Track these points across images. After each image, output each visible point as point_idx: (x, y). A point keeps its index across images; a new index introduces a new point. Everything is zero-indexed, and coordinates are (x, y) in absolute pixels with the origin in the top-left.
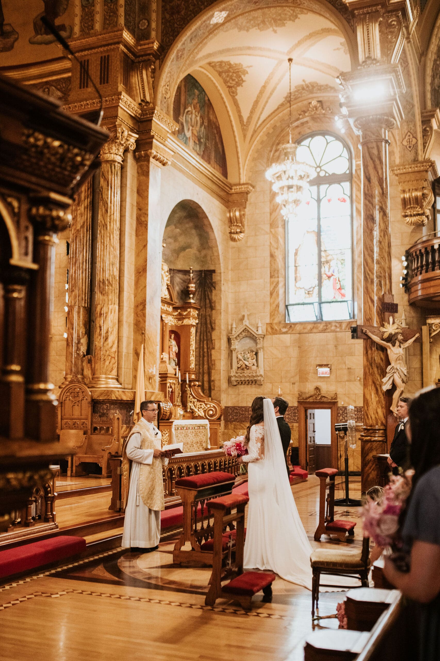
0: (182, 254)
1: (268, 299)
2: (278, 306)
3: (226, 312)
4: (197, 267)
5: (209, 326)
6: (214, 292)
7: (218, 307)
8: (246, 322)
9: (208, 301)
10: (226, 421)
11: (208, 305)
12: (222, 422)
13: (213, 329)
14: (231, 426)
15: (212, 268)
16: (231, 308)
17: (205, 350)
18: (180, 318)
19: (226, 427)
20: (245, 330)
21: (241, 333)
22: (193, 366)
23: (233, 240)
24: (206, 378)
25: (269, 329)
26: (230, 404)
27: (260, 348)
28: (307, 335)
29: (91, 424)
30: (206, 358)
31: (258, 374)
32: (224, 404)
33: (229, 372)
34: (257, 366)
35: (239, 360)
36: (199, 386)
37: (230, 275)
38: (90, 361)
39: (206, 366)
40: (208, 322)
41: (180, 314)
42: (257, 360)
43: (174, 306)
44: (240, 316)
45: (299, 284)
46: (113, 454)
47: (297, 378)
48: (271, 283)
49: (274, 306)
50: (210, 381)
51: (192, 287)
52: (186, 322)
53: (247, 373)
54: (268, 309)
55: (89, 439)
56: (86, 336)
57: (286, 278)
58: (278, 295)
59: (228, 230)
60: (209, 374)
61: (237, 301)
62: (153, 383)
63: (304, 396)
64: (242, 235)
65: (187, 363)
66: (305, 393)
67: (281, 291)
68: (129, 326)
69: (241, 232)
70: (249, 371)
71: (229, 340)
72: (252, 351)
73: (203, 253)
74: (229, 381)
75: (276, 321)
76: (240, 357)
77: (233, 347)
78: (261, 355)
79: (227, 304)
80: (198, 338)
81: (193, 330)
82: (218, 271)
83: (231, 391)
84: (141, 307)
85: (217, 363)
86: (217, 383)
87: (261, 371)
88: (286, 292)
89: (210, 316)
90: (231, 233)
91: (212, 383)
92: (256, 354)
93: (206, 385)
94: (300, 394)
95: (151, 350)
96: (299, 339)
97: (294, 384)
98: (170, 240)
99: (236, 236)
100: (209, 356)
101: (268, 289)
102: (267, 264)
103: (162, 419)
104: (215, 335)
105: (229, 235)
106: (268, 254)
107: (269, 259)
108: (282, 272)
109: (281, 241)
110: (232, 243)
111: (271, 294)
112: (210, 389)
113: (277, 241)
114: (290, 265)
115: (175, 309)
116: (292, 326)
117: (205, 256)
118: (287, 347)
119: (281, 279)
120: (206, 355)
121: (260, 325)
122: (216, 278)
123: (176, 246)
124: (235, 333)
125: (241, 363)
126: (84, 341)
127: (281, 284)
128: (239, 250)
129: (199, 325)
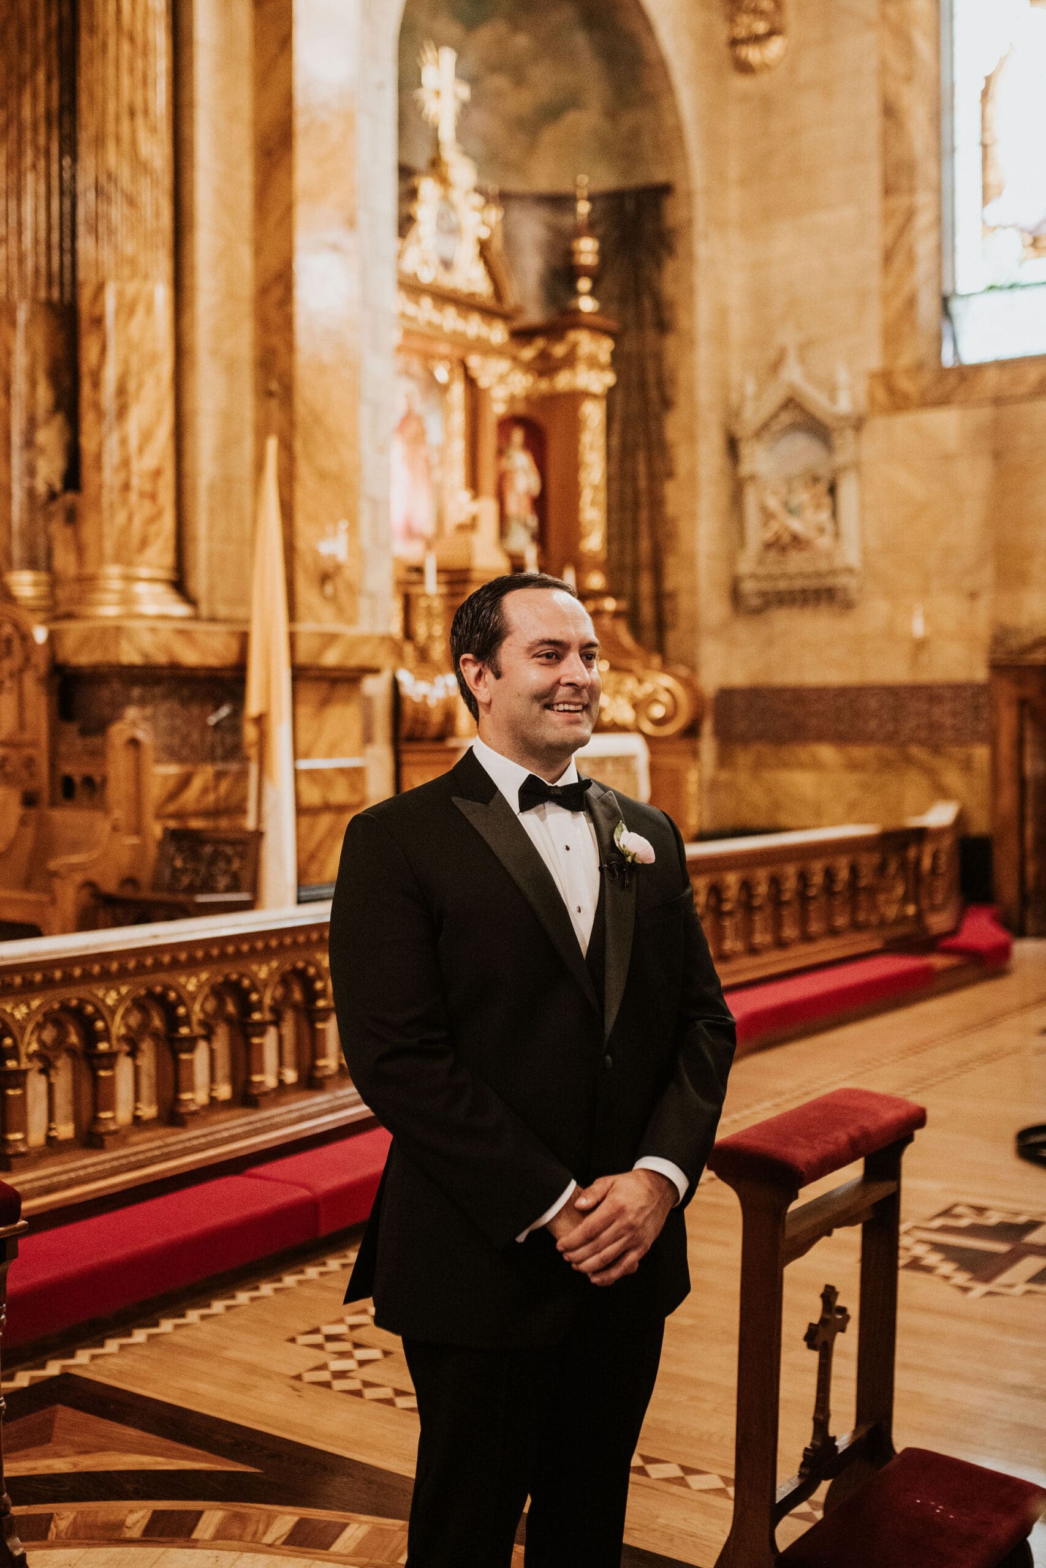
0: (549, 135)
1: (874, 280)
2: (911, 302)
3: (721, 337)
4: (606, 179)
5: (653, 394)
6: (670, 268)
7: (682, 320)
8: (793, 374)
9: (647, 303)
10: (727, 739)
11: (649, 316)
12: (707, 745)
13: (667, 404)
14: (744, 758)
15: (660, 176)
16: (739, 326)
17: (643, 483)
18: (545, 366)
19: (724, 760)
20: (791, 403)
21: (775, 416)
22: (594, 542)
23: (744, 68)
24: (646, 585)
25: (881, 395)
26: (739, 678)
27: (844, 469)
28: (1025, 407)
29: (53, 766)
30: (644, 515)
31: (838, 563)
32: (711, 679)
33: (731, 559)
34: (837, 535)
35: (768, 516)
36: (616, 614)
37: (734, 202)
38: (72, 517)
39: (645, 545)
40: (651, 378)
41: (544, 356)
42: (834, 514)
43: (518, 324)
44: (772, 354)
45: (996, 211)
46: (110, 886)
47: (987, 575)
48: (887, 216)
49: (898, 302)
50: (660, 597)
51: (587, 250)
52: (563, 381)
53: (796, 562)
54: (874, 319)
55: (43, 824)
56: (59, 420)
57: (942, 193)
58: (911, 260)
59: (722, 33)
60: (658, 571)
61: (759, 298)
62: (343, 596)
63: (1014, 643)
64: (775, 48)
65: (574, 531)
66: (1017, 631)
67: (924, 247)
68: (230, 367)
69: (772, 33)
70: (805, 555)
71: (732, 446)
72: (816, 480)
73: (628, 120)
74: (736, 596)
75: (906, 360)
76: (773, 503)
77: (745, 468)
78: (848, 491)
79: (722, 313)
80: (615, 441)
81: (593, 414)
82: (680, 188)
83: (743, 630)
84: (277, 293)
85: (683, 528)
86: (684, 603)
87: (851, 555)
88: (943, 252)
89: (658, 357)
90: (734, 42)
91: (668, 606)
92: (832, 490)
93: (647, 611)
94: (1000, 637)
95: (328, 462)
96: (996, 423)
97: (973, 596)
98: (499, 82)
99: (752, 54)
100: (657, 503)
101: (876, 237)
102: (871, 144)
103: (413, 738)
104: (674, 427)
105: (725, 51)
106: (871, 106)
107: (874, 125)
108: (927, 169)
109: (923, 45)
110: (741, 83)
111: (888, 257)
112: (661, 625)
113: (908, 50)
114: (959, 140)
115: (522, 335)
116: (967, 374)
117: (635, 135)
118: (947, 458)
119: (924, 199)
120: (644, 499)
121: (843, 376)
122: (674, 213)
123: (521, 102)
124: (752, 415)
125: (775, 526)
126: (49, 436)
127: (924, 219)
128: (766, 104)
129: (619, 397)
